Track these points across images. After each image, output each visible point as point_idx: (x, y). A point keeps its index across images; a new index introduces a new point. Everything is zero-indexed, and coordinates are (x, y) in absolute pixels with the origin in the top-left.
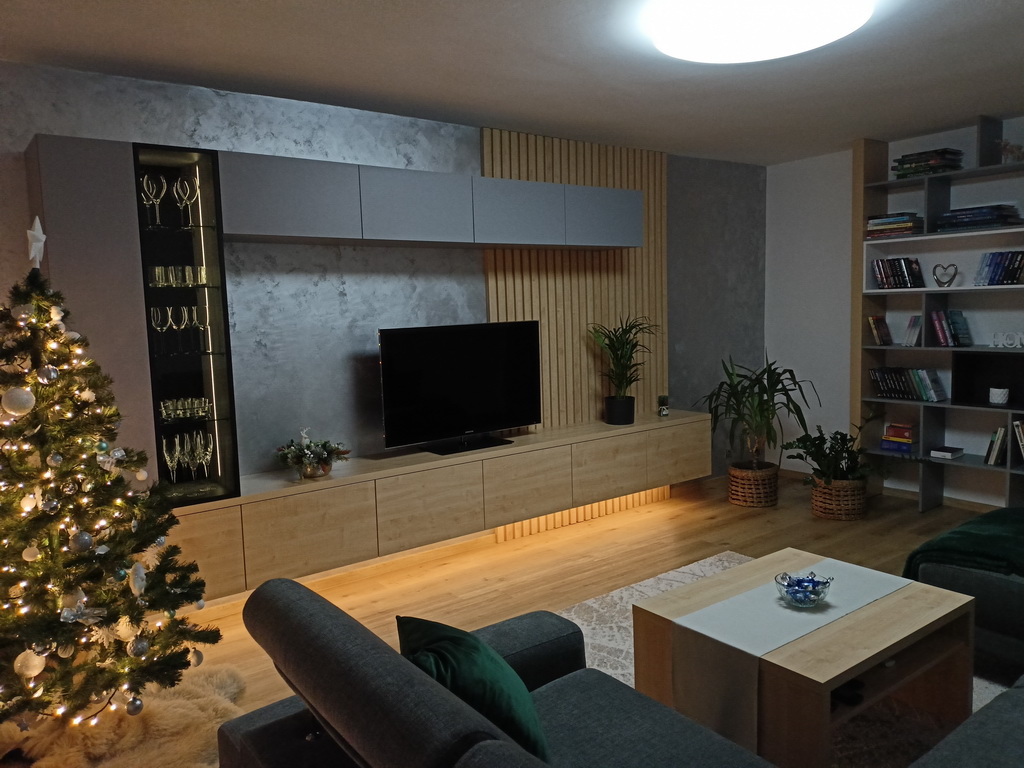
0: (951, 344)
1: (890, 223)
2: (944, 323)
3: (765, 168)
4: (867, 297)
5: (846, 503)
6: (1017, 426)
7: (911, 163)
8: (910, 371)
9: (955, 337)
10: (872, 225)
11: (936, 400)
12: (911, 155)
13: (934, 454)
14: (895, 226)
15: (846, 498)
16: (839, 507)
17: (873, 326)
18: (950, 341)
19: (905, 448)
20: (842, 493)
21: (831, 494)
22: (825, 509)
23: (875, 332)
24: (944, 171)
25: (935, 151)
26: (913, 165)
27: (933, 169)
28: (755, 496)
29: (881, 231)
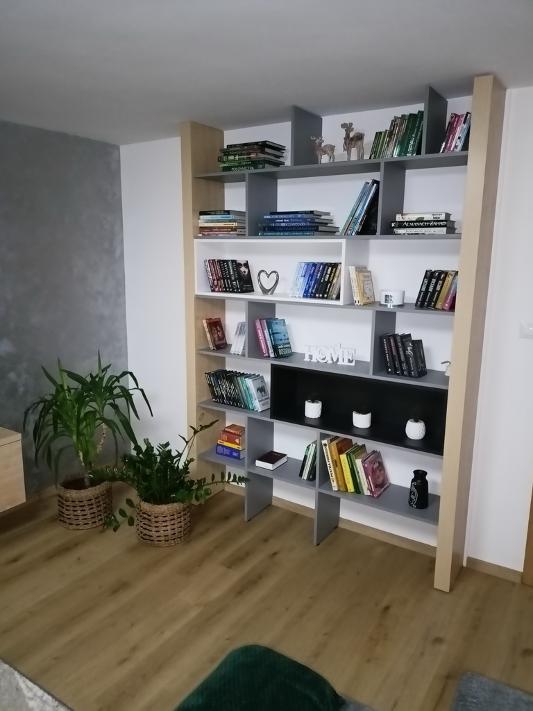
0: (272, 355)
1: (218, 221)
2: (266, 332)
3: (118, 149)
4: (199, 299)
5: (164, 528)
6: (325, 445)
7: (235, 155)
8: (239, 378)
9: (275, 348)
10: (204, 221)
11: (260, 410)
12: (235, 146)
13: (259, 463)
14: (222, 225)
15: (165, 524)
16: (158, 534)
17: (207, 330)
18: (271, 351)
19: (235, 454)
20: (161, 519)
21: (150, 520)
22: (145, 535)
23: (208, 336)
24: (264, 167)
25: (256, 143)
26: (237, 157)
27: (255, 164)
28: (81, 518)
29: (211, 229)
